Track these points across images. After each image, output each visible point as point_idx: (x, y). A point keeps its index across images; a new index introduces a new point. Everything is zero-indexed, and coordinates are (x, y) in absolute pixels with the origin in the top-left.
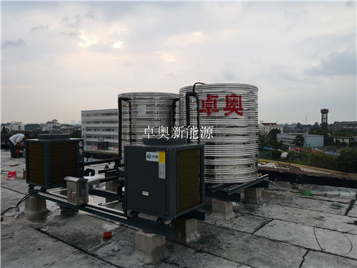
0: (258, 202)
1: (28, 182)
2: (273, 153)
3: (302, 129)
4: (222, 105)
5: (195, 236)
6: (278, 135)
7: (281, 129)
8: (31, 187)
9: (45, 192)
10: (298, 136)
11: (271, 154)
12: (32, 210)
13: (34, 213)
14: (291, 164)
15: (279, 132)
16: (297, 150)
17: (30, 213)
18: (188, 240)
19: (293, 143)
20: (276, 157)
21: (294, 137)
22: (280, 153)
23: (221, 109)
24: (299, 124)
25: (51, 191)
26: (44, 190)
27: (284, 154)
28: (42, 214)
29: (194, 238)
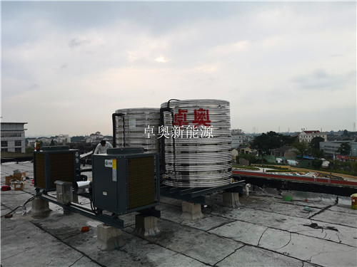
0: (234, 206)
1: (35, 185)
2: (313, 162)
3: (349, 136)
4: (191, 118)
5: (155, 231)
6: (321, 143)
7: (325, 137)
8: (37, 190)
9: (46, 194)
10: (343, 144)
11: (311, 163)
12: (37, 209)
13: (38, 211)
14: (333, 174)
15: (322, 140)
16: (342, 159)
17: (35, 211)
18: (146, 234)
19: (338, 151)
20: (317, 166)
21: (339, 145)
22: (322, 162)
23: (190, 121)
24: (346, 131)
25: (50, 194)
26: (45, 193)
27: (326, 164)
28: (45, 212)
29: (153, 233)
